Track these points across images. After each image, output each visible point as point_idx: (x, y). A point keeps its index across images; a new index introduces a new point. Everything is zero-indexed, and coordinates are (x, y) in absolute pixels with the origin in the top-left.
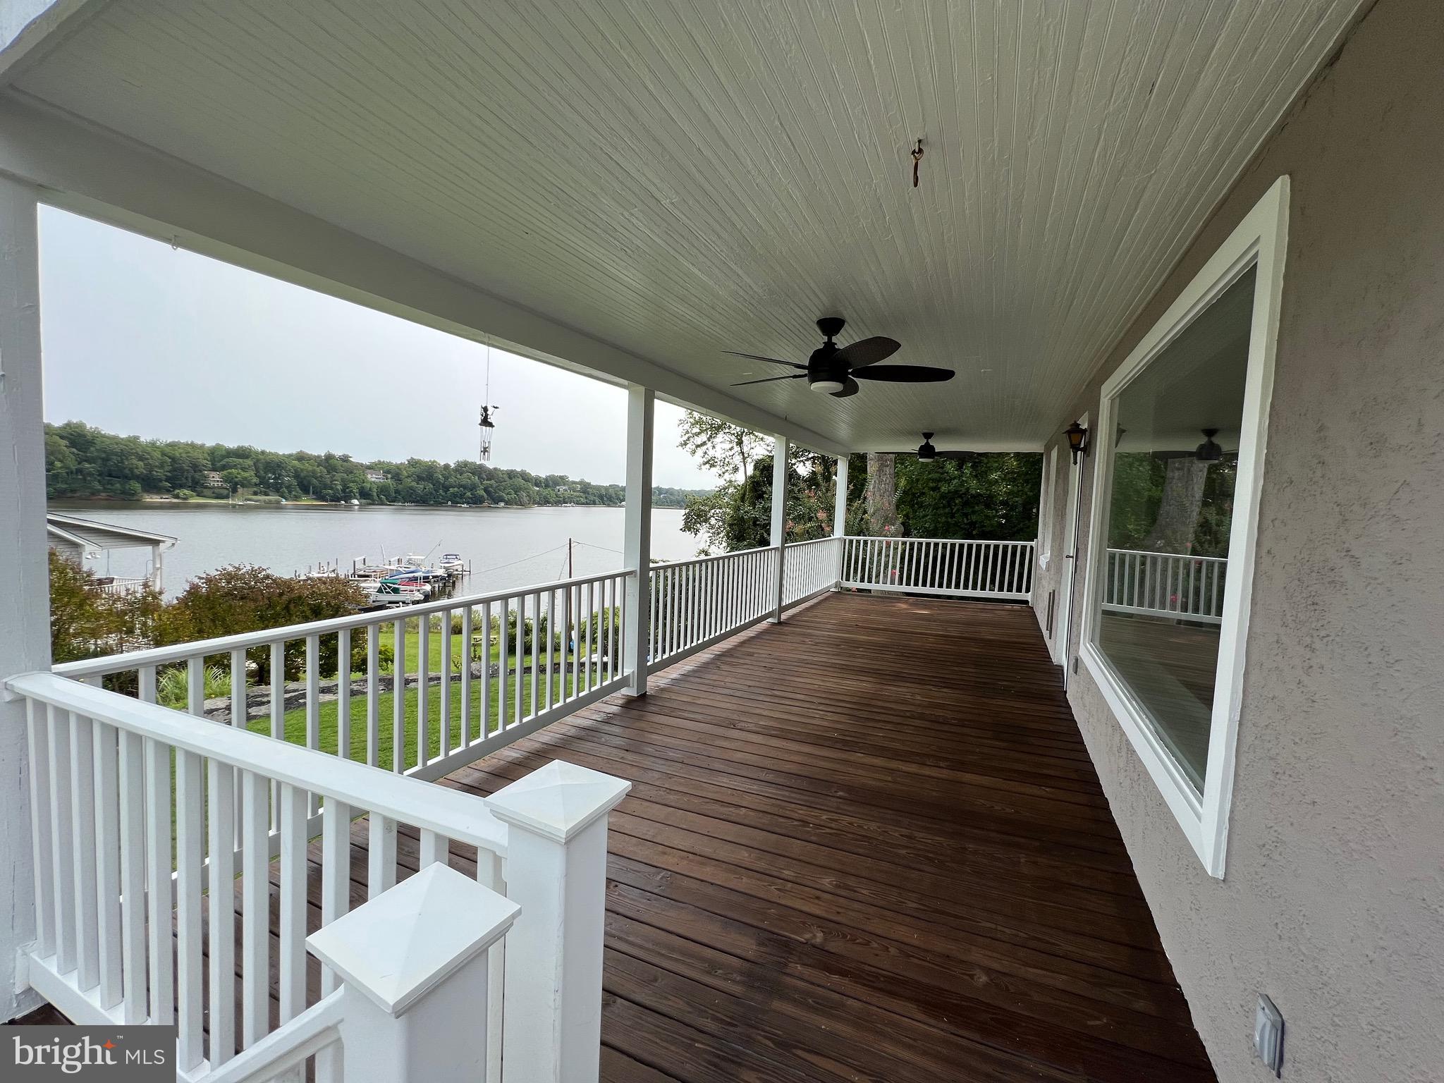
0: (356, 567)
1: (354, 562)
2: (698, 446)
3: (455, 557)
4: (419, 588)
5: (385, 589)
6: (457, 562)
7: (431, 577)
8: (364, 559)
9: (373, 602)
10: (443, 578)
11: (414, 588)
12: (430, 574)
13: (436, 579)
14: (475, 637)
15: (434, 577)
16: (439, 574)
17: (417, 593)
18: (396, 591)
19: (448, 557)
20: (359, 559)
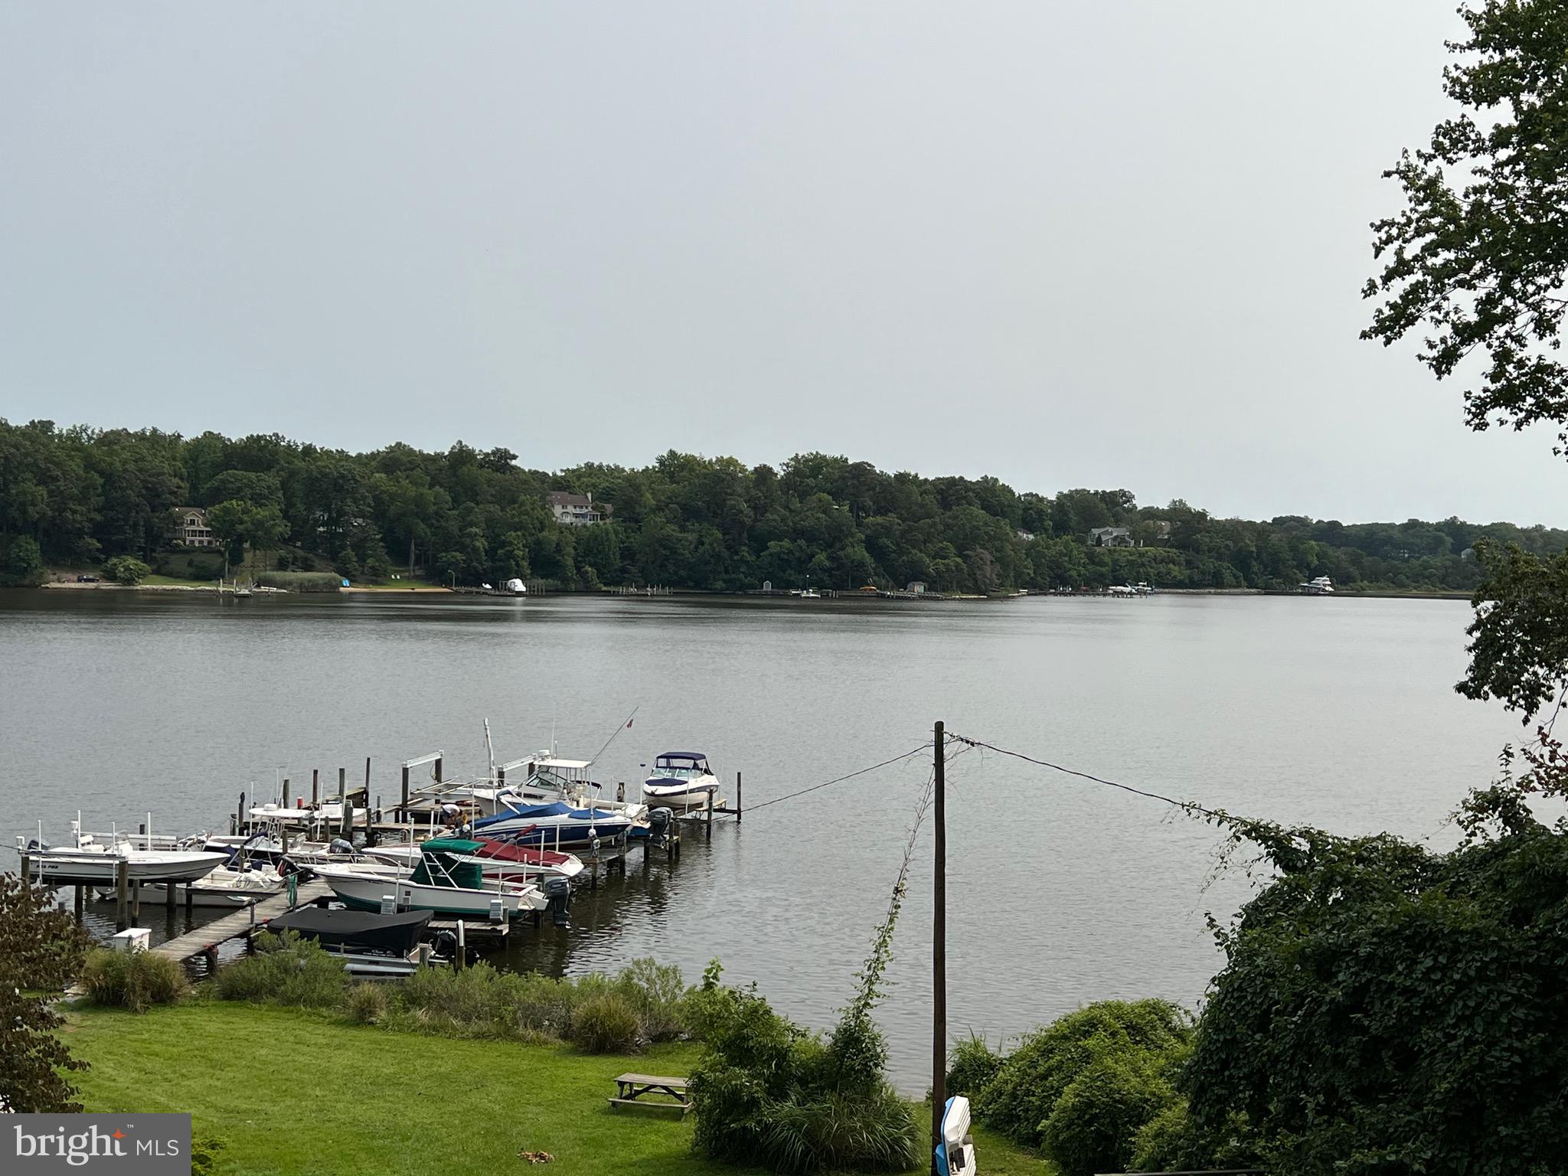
0: (411, 788)
1: (405, 771)
2: (1467, 333)
3: (690, 763)
4: (541, 869)
5: (435, 870)
6: (695, 781)
7: (593, 831)
8: (438, 763)
9: (401, 909)
10: (636, 836)
11: (525, 868)
12: (593, 822)
13: (607, 839)
14: (626, 1077)
15: (602, 830)
16: (618, 819)
17: (530, 887)
18: (467, 876)
19: (675, 762)
20: (421, 763)
